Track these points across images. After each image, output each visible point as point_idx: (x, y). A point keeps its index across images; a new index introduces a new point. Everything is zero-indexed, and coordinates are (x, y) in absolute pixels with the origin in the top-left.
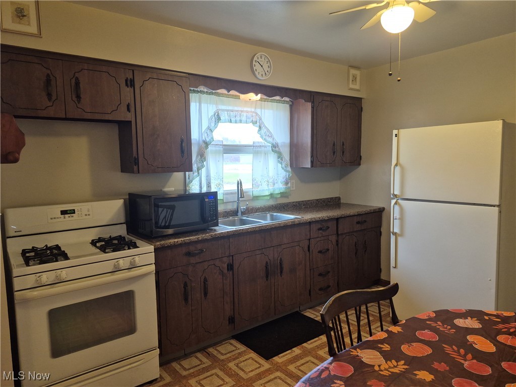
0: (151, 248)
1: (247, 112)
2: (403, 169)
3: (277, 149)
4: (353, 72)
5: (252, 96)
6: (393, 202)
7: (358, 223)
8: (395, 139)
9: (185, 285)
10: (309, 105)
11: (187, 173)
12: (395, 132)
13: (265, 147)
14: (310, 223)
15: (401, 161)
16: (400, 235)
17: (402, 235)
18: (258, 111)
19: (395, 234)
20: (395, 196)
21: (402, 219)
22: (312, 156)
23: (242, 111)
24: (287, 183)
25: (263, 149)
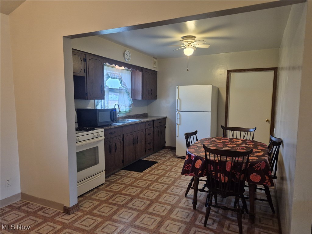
0: (103, 130)
1: (117, 74)
2: (180, 100)
3: (128, 91)
4: (155, 60)
5: (123, 68)
6: (177, 112)
7: (159, 123)
8: (177, 89)
9: (110, 146)
10: (141, 73)
11: (96, 100)
12: (177, 87)
13: (123, 90)
14: (146, 122)
15: (180, 97)
16: (179, 125)
17: (180, 124)
18: (121, 74)
19: (177, 124)
20: (178, 110)
21: (180, 119)
22: (142, 95)
23: (115, 74)
24: (130, 107)
25: (122, 91)
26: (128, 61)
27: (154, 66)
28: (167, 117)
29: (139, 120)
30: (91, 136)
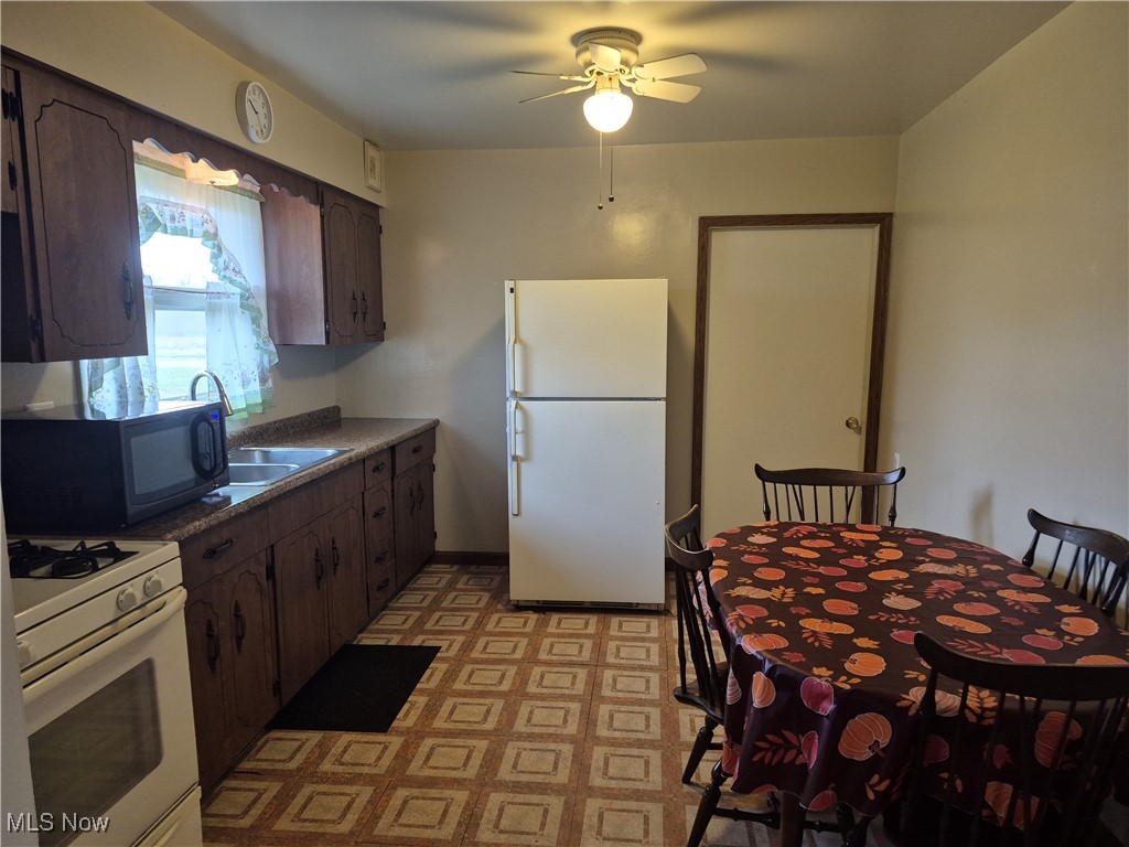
0: (173, 548)
1: (193, 210)
2: (522, 343)
3: (251, 302)
4: (371, 152)
6: (512, 404)
7: (415, 451)
8: (509, 297)
9: (210, 627)
10: (315, 211)
12: (509, 284)
13: (228, 295)
14: (362, 461)
15: (523, 334)
16: (522, 460)
17: (527, 457)
18: (212, 211)
19: (515, 458)
20: (514, 393)
21: (526, 433)
22: (327, 321)
23: (183, 207)
24: (263, 381)
25: (224, 300)
26: (260, 143)
27: (372, 182)
28: (437, 422)
29: (330, 452)
30: (104, 609)
